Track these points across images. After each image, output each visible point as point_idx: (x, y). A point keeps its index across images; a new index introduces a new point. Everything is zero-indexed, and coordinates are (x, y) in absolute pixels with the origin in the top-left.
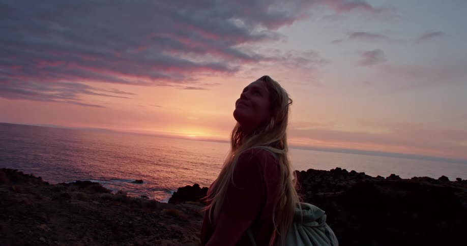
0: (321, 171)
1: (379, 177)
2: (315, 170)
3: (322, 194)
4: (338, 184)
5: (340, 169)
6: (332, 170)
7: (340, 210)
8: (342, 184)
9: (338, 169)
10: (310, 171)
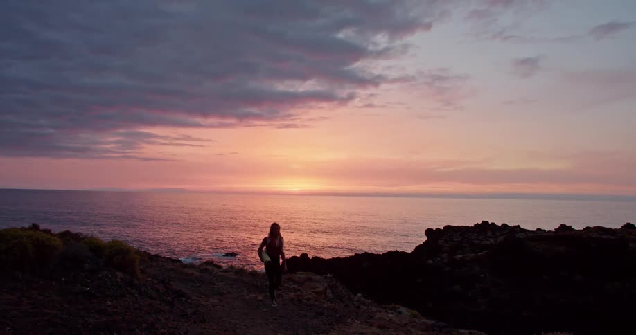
0: (462, 226)
1: (538, 229)
2: (455, 227)
3: (461, 256)
4: (484, 242)
5: (487, 222)
6: (477, 225)
7: (482, 276)
8: (488, 242)
9: (485, 223)
10: (448, 228)
